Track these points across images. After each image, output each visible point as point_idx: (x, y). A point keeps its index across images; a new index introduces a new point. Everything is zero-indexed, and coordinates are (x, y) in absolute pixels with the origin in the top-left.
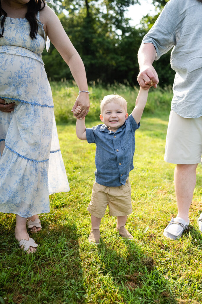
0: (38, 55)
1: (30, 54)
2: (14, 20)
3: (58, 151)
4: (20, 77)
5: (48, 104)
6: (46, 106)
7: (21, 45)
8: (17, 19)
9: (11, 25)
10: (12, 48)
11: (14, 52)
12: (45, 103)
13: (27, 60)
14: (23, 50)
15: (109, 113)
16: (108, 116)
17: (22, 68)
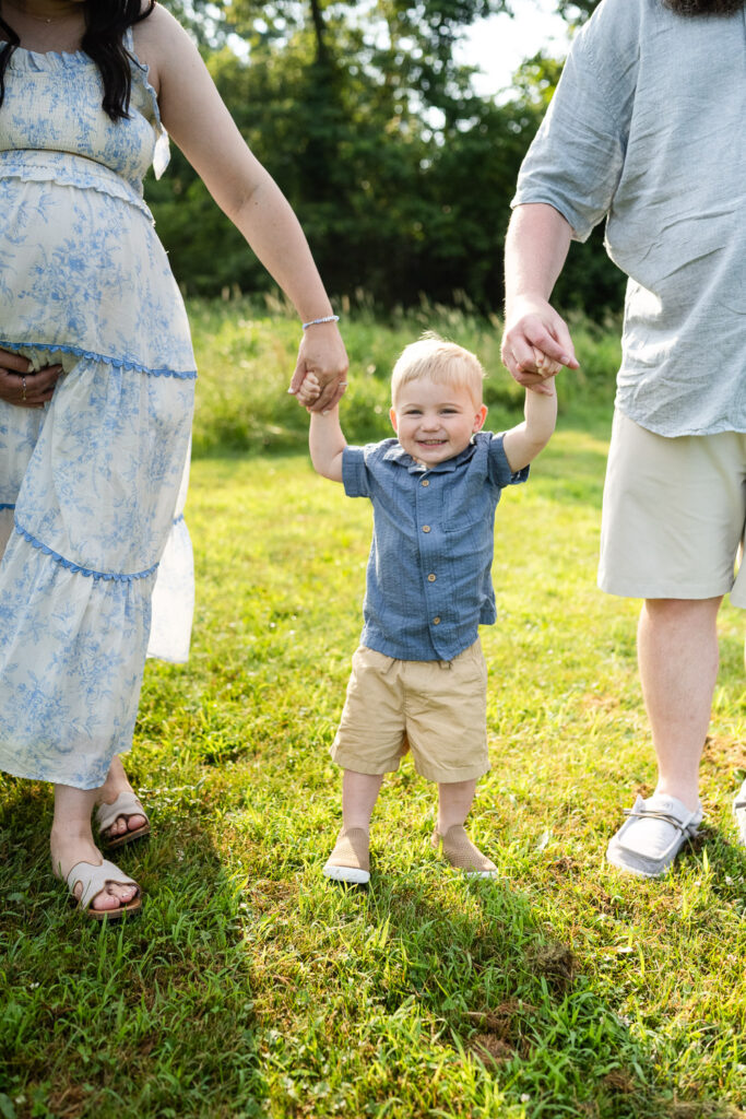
0: (134, 184)
1: (105, 181)
4: (75, 265)
5: (174, 366)
6: (166, 371)
7: (74, 147)
9: (32, 75)
10: (42, 158)
11: (48, 175)
12: (165, 361)
13: (96, 202)
14: (82, 164)
15: (416, 412)
16: (413, 423)
17: (80, 230)
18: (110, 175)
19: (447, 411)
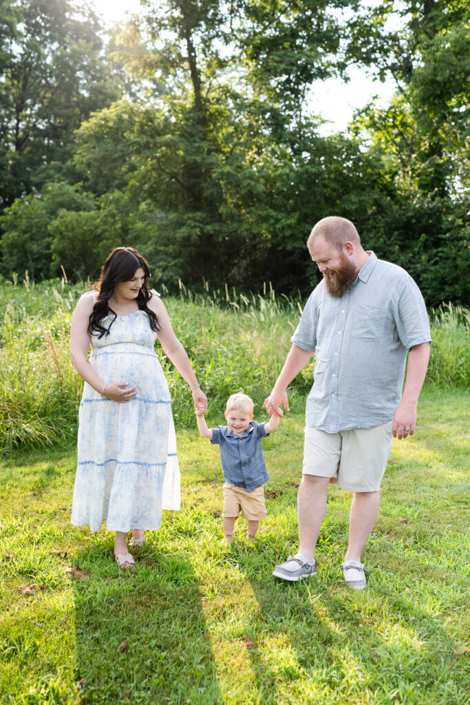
0: (150, 347)
1: (140, 349)
2: (123, 318)
3: (174, 455)
4: (132, 374)
5: (164, 400)
6: (161, 402)
7: (131, 340)
8: (127, 316)
9: (121, 323)
10: (121, 345)
11: (123, 350)
12: (160, 398)
13: (137, 356)
14: (132, 345)
15: (234, 419)
16: (232, 422)
17: (132, 365)
18: (142, 347)
19: (243, 420)
